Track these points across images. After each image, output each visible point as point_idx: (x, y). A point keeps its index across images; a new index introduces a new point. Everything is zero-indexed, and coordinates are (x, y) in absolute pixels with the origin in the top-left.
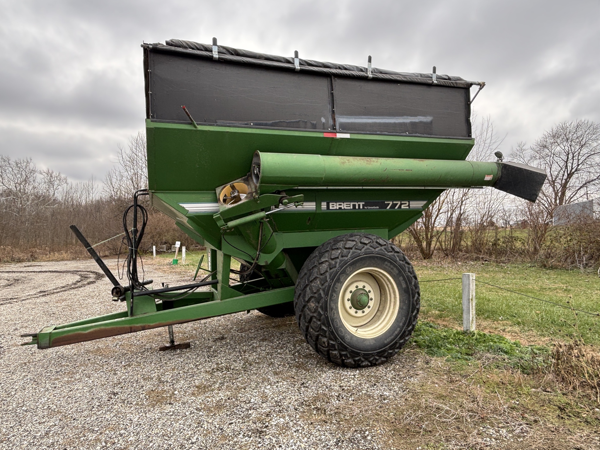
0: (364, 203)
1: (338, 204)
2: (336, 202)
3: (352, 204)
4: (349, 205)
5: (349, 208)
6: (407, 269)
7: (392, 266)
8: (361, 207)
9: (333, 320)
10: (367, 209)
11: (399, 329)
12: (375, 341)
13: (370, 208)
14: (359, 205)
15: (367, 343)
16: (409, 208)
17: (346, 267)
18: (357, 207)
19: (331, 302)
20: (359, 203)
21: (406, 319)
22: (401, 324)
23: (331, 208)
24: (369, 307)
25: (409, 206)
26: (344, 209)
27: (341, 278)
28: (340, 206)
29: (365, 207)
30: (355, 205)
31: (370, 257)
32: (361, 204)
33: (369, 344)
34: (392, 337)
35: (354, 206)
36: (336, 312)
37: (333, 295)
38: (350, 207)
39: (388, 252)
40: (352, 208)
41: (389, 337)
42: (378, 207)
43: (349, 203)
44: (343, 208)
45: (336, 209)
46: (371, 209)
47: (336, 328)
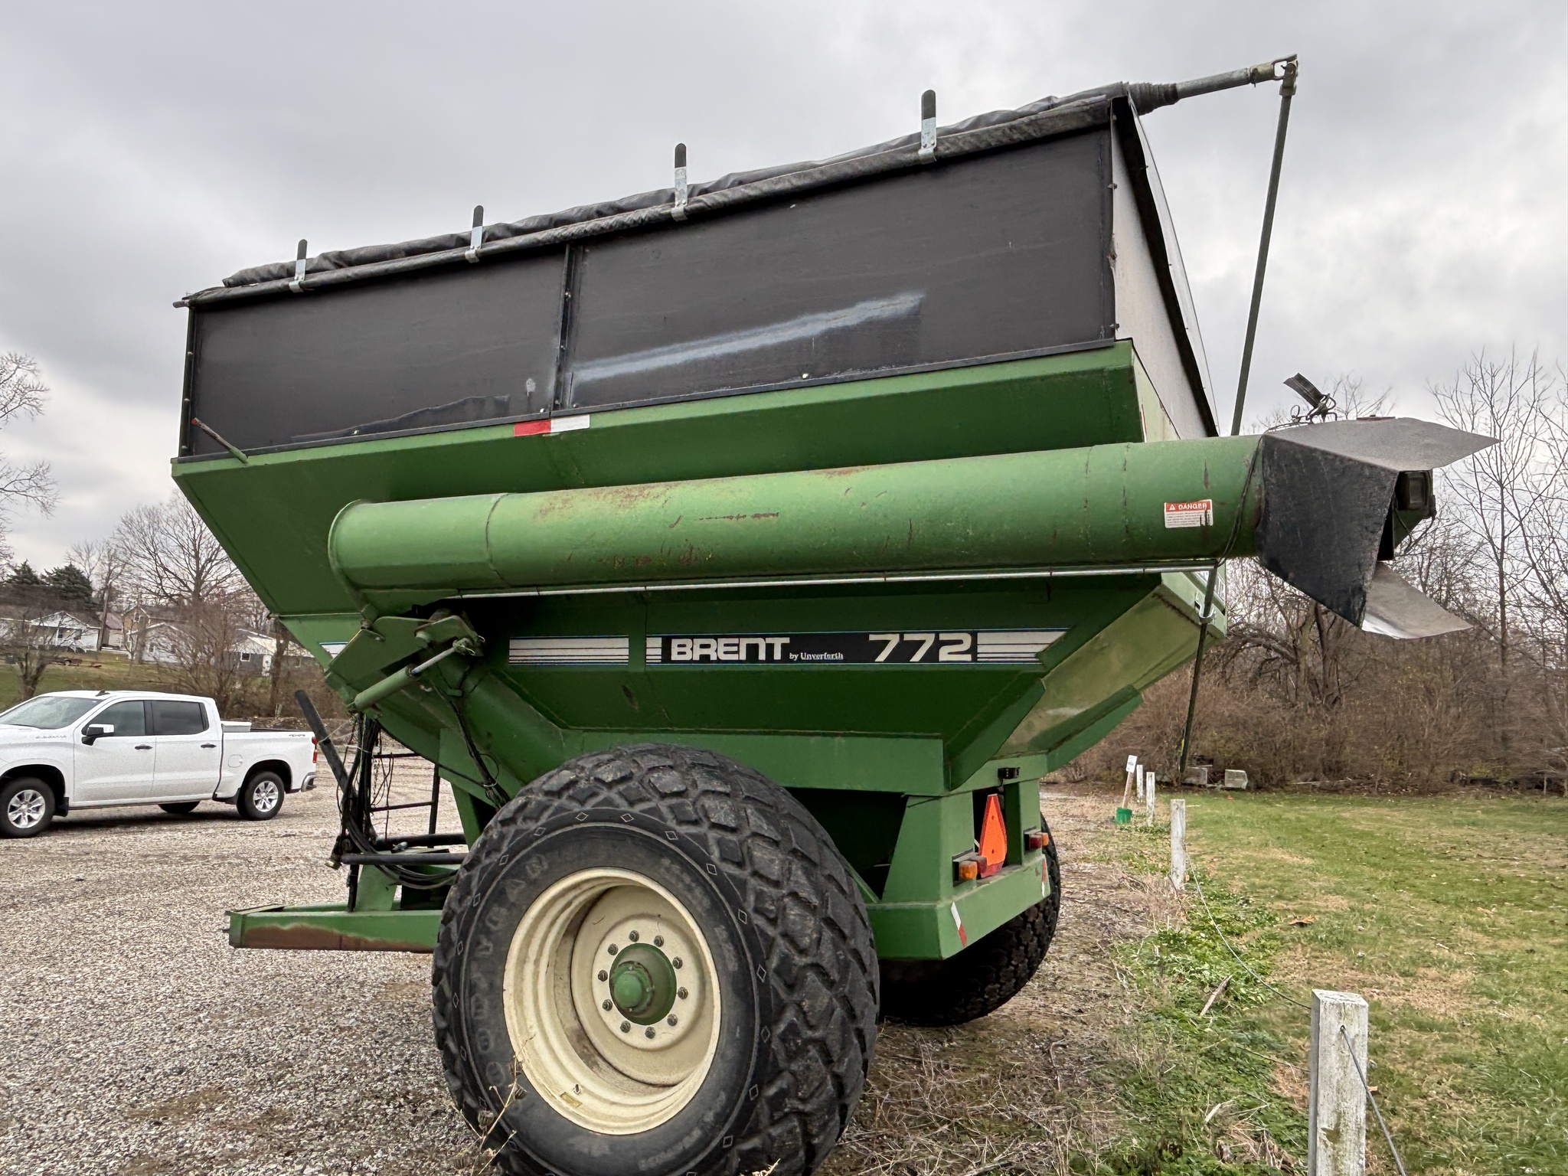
0: (787, 640)
1: (699, 642)
2: (692, 638)
3: (744, 642)
4: (735, 649)
5: (735, 657)
6: (752, 898)
7: (687, 879)
8: (777, 656)
9: (473, 1026)
10: (799, 659)
11: (697, 1133)
12: (611, 1148)
13: (809, 657)
14: (770, 648)
15: (580, 1145)
16: (975, 659)
17: (528, 857)
18: (762, 656)
19: (474, 966)
20: (769, 640)
21: (731, 1103)
22: (709, 1117)
23: (675, 657)
24: (673, 1022)
25: (973, 650)
26: (719, 661)
27: (508, 890)
28: (705, 652)
29: (792, 656)
30: (756, 646)
31: (609, 832)
32: (778, 643)
33: (586, 1150)
34: (670, 1155)
35: (753, 650)
36: (486, 1003)
37: (479, 943)
38: (737, 652)
39: (680, 823)
40: (743, 656)
41: (658, 1151)
42: (841, 656)
43: (735, 641)
44: (713, 657)
45: (692, 661)
46: (813, 661)
47: (481, 1057)
